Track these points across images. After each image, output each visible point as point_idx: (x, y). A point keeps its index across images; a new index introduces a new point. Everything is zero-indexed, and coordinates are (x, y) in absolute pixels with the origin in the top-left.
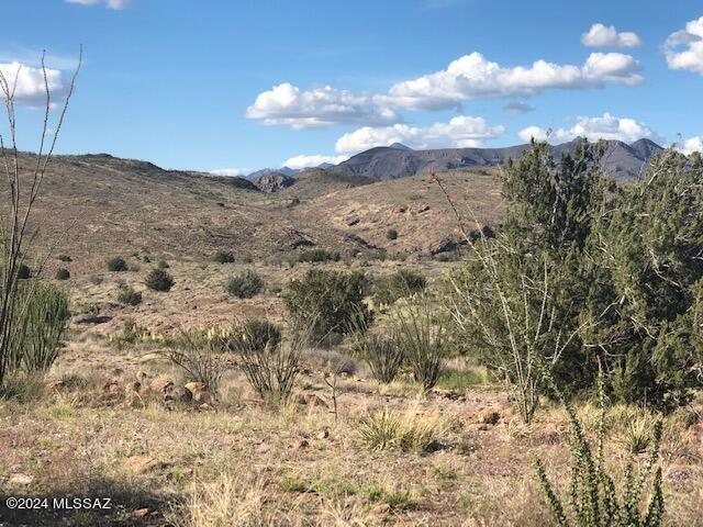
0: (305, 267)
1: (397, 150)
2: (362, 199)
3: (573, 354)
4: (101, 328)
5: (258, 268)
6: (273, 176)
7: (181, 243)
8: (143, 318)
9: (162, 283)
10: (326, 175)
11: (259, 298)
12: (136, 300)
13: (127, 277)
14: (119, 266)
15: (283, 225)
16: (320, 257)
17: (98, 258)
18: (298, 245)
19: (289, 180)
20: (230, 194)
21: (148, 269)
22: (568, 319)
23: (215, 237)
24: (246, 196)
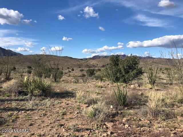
0: (88, 68)
1: (98, 56)
2: (94, 61)
3: (117, 77)
4: (66, 75)
5: (83, 68)
6: (85, 59)
7: (75, 66)
8: (71, 74)
9: (73, 70)
10: (90, 59)
11: (83, 72)
12: (70, 72)
13: (69, 69)
14: (68, 68)
15: (86, 64)
16: (90, 67)
17: (66, 67)
18: (87, 66)
19: (86, 59)
20: (80, 61)
21: (71, 68)
22: (116, 74)
23: (78, 65)
24: (82, 61)
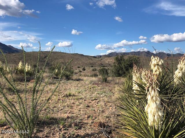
0: (102, 68)
1: (115, 53)
2: (110, 59)
4: (77, 75)
5: (96, 68)
6: (99, 56)
7: (87, 65)
9: (84, 70)
10: (105, 56)
11: (96, 71)
12: (81, 72)
13: (80, 69)
14: (79, 67)
15: (100, 62)
16: (104, 66)
17: (76, 66)
18: (102, 65)
19: (100, 56)
20: (93, 59)
21: (82, 68)
23: (91, 64)
24: (95, 59)
